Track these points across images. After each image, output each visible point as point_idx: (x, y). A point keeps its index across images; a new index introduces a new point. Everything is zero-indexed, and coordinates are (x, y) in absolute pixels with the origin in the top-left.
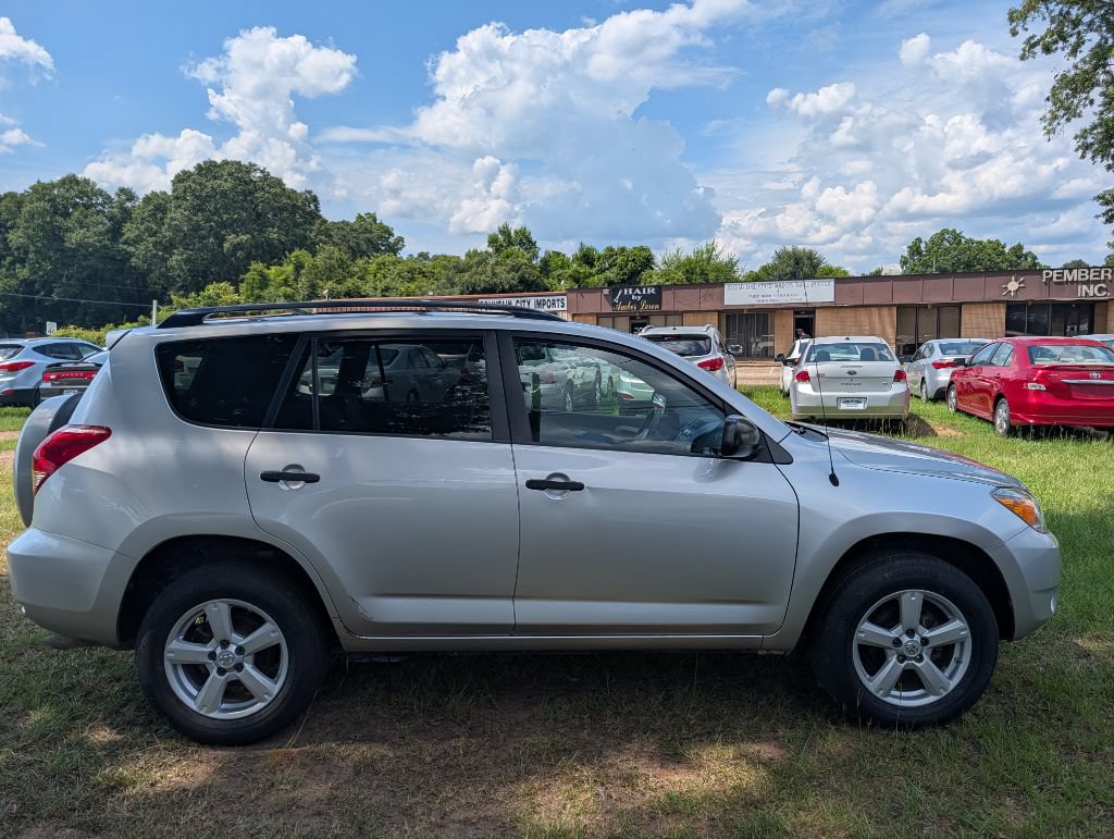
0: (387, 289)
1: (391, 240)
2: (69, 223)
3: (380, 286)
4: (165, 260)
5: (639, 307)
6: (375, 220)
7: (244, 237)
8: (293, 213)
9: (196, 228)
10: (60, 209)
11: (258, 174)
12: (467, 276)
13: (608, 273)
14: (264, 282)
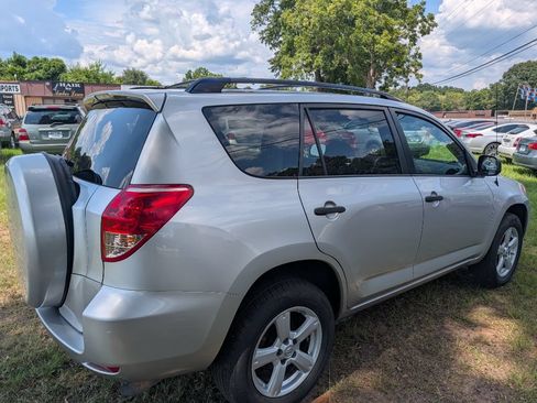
5: (70, 94)
13: (37, 73)
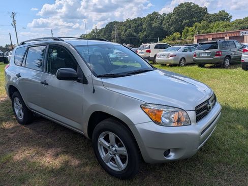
0: (218, 31)
1: (228, 17)
2: (153, 22)
3: (216, 30)
4: (170, 28)
6: (224, 12)
7: (187, 21)
8: (200, 13)
9: (177, 20)
10: (152, 19)
11: (192, 4)
12: (242, 25)
14: (188, 31)
